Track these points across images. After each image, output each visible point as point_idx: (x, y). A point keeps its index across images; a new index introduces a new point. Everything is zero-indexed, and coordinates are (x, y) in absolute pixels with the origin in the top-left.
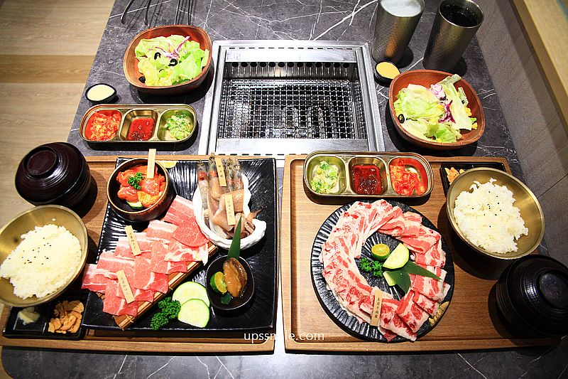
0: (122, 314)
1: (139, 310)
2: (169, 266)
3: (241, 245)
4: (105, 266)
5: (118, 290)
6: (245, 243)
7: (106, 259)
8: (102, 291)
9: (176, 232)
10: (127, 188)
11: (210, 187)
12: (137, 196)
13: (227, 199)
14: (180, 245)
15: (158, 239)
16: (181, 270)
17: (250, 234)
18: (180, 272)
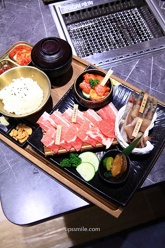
0: (49, 148)
1: (59, 151)
2: (87, 138)
3: (133, 151)
4: (54, 118)
5: (54, 134)
6: (136, 150)
7: (56, 115)
8: (45, 130)
9: (100, 122)
10: (86, 84)
11: (133, 109)
12: (90, 91)
13: (140, 121)
14: (98, 130)
15: (89, 121)
16: (92, 144)
17: (141, 148)
18: (91, 145)
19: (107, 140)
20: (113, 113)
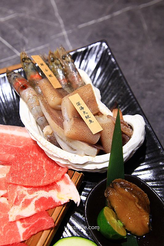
3: (124, 156)
6: (128, 150)
9: (11, 173)
11: (41, 95)
13: (75, 99)
14: (24, 190)
16: (45, 227)
17: (130, 137)
18: (43, 231)
19: (58, 189)
20: (14, 138)
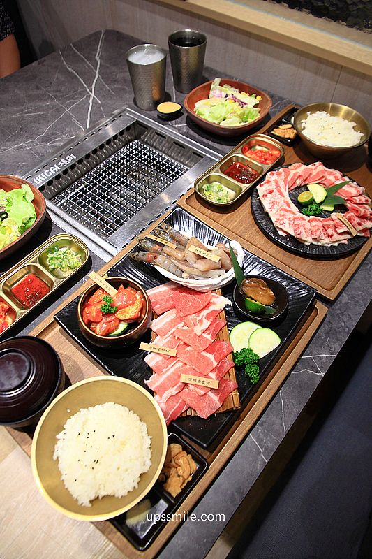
2: (207, 336)
5: (198, 390)
12: (117, 319)
13: (192, 249)
14: (194, 316)
15: (174, 329)
